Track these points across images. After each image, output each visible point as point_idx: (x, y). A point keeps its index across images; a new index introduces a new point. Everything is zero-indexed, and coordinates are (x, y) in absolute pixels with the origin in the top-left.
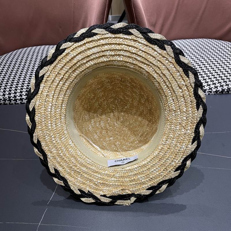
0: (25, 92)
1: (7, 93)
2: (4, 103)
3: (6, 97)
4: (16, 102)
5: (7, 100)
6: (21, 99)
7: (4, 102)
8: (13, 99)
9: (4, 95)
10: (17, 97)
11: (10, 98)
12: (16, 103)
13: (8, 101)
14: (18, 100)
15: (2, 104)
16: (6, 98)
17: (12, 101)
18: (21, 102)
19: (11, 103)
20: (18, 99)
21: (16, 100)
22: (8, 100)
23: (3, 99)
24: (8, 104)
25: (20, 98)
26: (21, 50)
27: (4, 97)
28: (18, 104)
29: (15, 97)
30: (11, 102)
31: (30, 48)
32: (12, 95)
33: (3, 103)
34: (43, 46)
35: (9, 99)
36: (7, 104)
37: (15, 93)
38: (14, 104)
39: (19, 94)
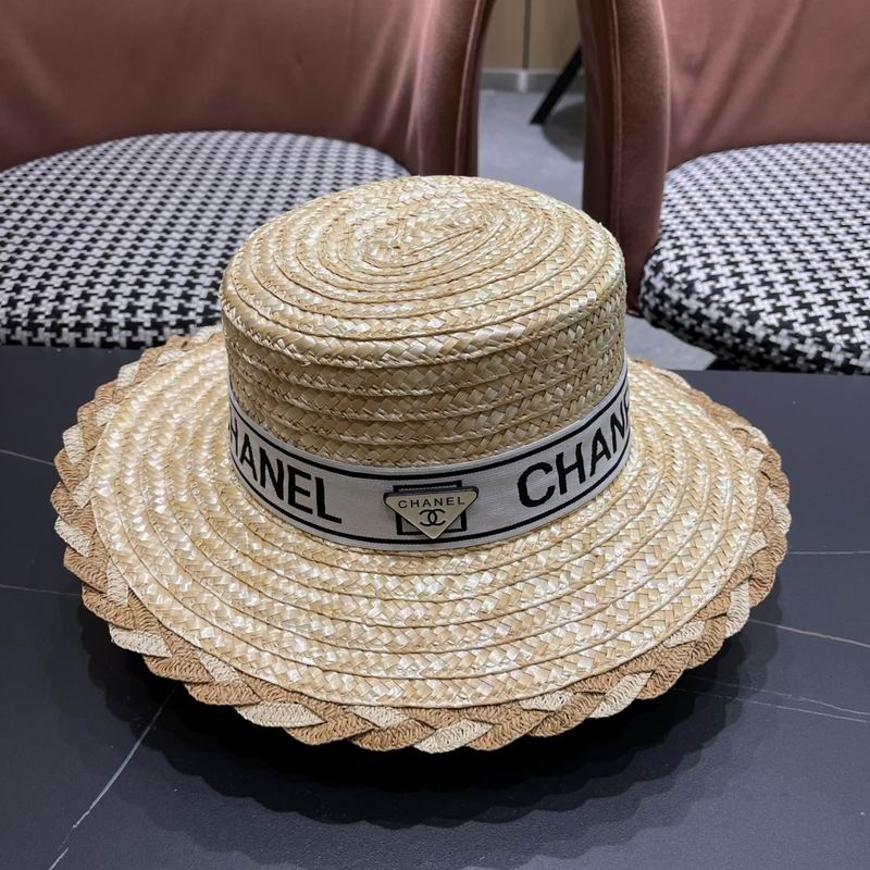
0: (100, 298)
1: (26, 295)
2: (7, 336)
3: (18, 312)
4: (59, 335)
5: (19, 324)
6: (81, 328)
7: (9, 332)
8: (48, 323)
9: (12, 303)
10: (65, 315)
11: (35, 318)
12: (59, 341)
13: (24, 329)
14: (65, 330)
16: (19, 316)
17: (41, 330)
18: (77, 340)
19: (35, 340)
20: (66, 325)
21: (57, 329)
22: (25, 324)
23: (5, 322)
24: (25, 342)
25: (78, 324)
27: (13, 313)
28: (64, 345)
29: (56, 313)
30: (36, 335)
31: (167, 136)
32: (46, 307)
33: (3, 338)
35: (29, 323)
36: (18, 343)
37: (60, 298)
38: (48, 344)
39: (75, 303)
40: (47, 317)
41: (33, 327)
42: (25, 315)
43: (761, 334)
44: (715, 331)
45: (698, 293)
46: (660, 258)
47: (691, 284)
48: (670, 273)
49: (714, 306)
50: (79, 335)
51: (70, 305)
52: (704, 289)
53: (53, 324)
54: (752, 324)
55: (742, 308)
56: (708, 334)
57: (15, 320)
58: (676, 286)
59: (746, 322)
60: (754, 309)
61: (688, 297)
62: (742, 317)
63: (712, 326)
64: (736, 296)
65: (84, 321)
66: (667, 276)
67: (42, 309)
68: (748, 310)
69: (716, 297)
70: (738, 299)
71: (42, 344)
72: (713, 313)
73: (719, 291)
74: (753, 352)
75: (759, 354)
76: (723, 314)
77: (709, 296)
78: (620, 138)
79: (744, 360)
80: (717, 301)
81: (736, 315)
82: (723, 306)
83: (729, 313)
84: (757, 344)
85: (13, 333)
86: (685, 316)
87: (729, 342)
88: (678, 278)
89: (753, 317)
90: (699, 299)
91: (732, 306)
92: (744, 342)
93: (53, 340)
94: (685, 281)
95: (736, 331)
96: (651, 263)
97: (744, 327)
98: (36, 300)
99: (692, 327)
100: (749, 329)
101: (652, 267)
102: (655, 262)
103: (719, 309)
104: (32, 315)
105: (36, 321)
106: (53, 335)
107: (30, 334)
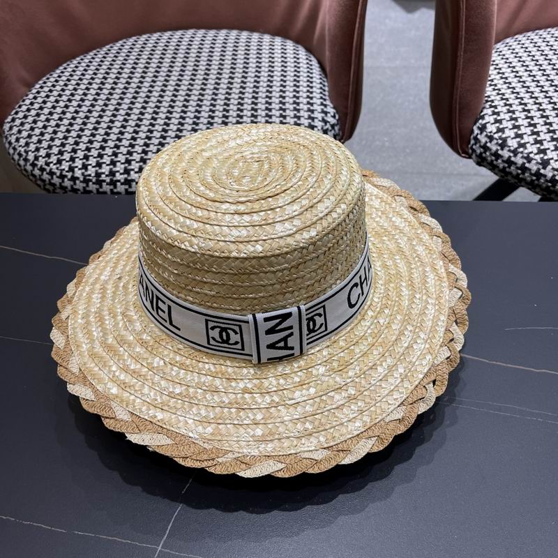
0: (137, 162)
1: (92, 161)
2: (84, 188)
3: (89, 172)
4: (115, 187)
5: (91, 180)
6: (128, 182)
7: (85, 185)
8: (108, 180)
9: (85, 167)
10: (117, 174)
11: (100, 176)
12: (115, 190)
13: (94, 183)
14: (118, 184)
15: (79, 190)
16: (90, 175)
17: (104, 184)
18: (126, 190)
19: (101, 190)
20: (119, 181)
21: (113, 183)
22: (94, 180)
23: (82, 179)
24: (95, 191)
25: (126, 180)
26: (132, 40)
27: (86, 173)
28: (119, 193)
29: (112, 173)
30: (101, 187)
31: (156, 35)
32: (105, 169)
33: (81, 189)
34: (190, 32)
35: (97, 180)
36: (91, 192)
37: (113, 163)
38: (109, 193)
39: (123, 166)
40: (107, 176)
41: (99, 182)
42: (93, 175)
43: (550, 175)
44: (519, 171)
45: (510, 147)
46: (484, 122)
47: (505, 140)
48: (491, 132)
49: (520, 155)
50: (127, 187)
51: (120, 167)
52: (513, 143)
53: (111, 180)
54: (544, 168)
55: (538, 157)
56: (514, 173)
57: (88, 178)
58: (495, 141)
59: (541, 167)
60: (546, 157)
61: (502, 149)
62: (538, 163)
63: (517, 168)
64: (534, 149)
65: (129, 178)
66: (489, 134)
67: (103, 171)
68: (542, 159)
69: (521, 149)
70: (536, 151)
71: (105, 193)
72: (519, 160)
73: (523, 145)
74: (544, 185)
75: (548, 187)
76: (525, 161)
77: (516, 149)
78: (463, 46)
79: (537, 190)
80: (522, 152)
81: (534, 162)
82: (526, 155)
83: (529, 160)
84: (547, 181)
85: (88, 186)
86: (500, 161)
87: (529, 179)
88: (496, 136)
89: (545, 163)
90: (509, 151)
91: (531, 155)
92: (538, 179)
93: (111, 190)
94: (500, 138)
95: (533, 172)
96: (478, 124)
97: (539, 169)
98: (99, 165)
99: (504, 168)
100: (542, 171)
101: (478, 128)
102: (481, 124)
103: (523, 157)
104: (98, 175)
105: (101, 179)
106: (112, 187)
107: (98, 186)
